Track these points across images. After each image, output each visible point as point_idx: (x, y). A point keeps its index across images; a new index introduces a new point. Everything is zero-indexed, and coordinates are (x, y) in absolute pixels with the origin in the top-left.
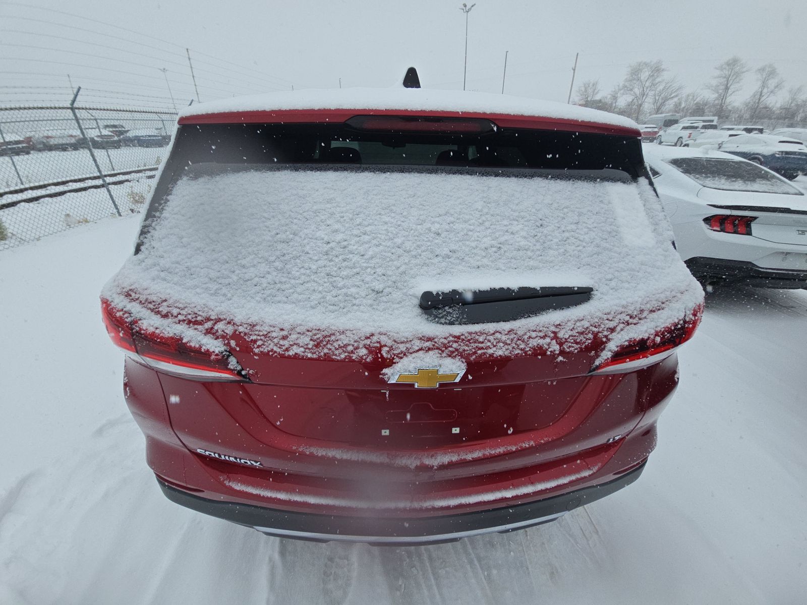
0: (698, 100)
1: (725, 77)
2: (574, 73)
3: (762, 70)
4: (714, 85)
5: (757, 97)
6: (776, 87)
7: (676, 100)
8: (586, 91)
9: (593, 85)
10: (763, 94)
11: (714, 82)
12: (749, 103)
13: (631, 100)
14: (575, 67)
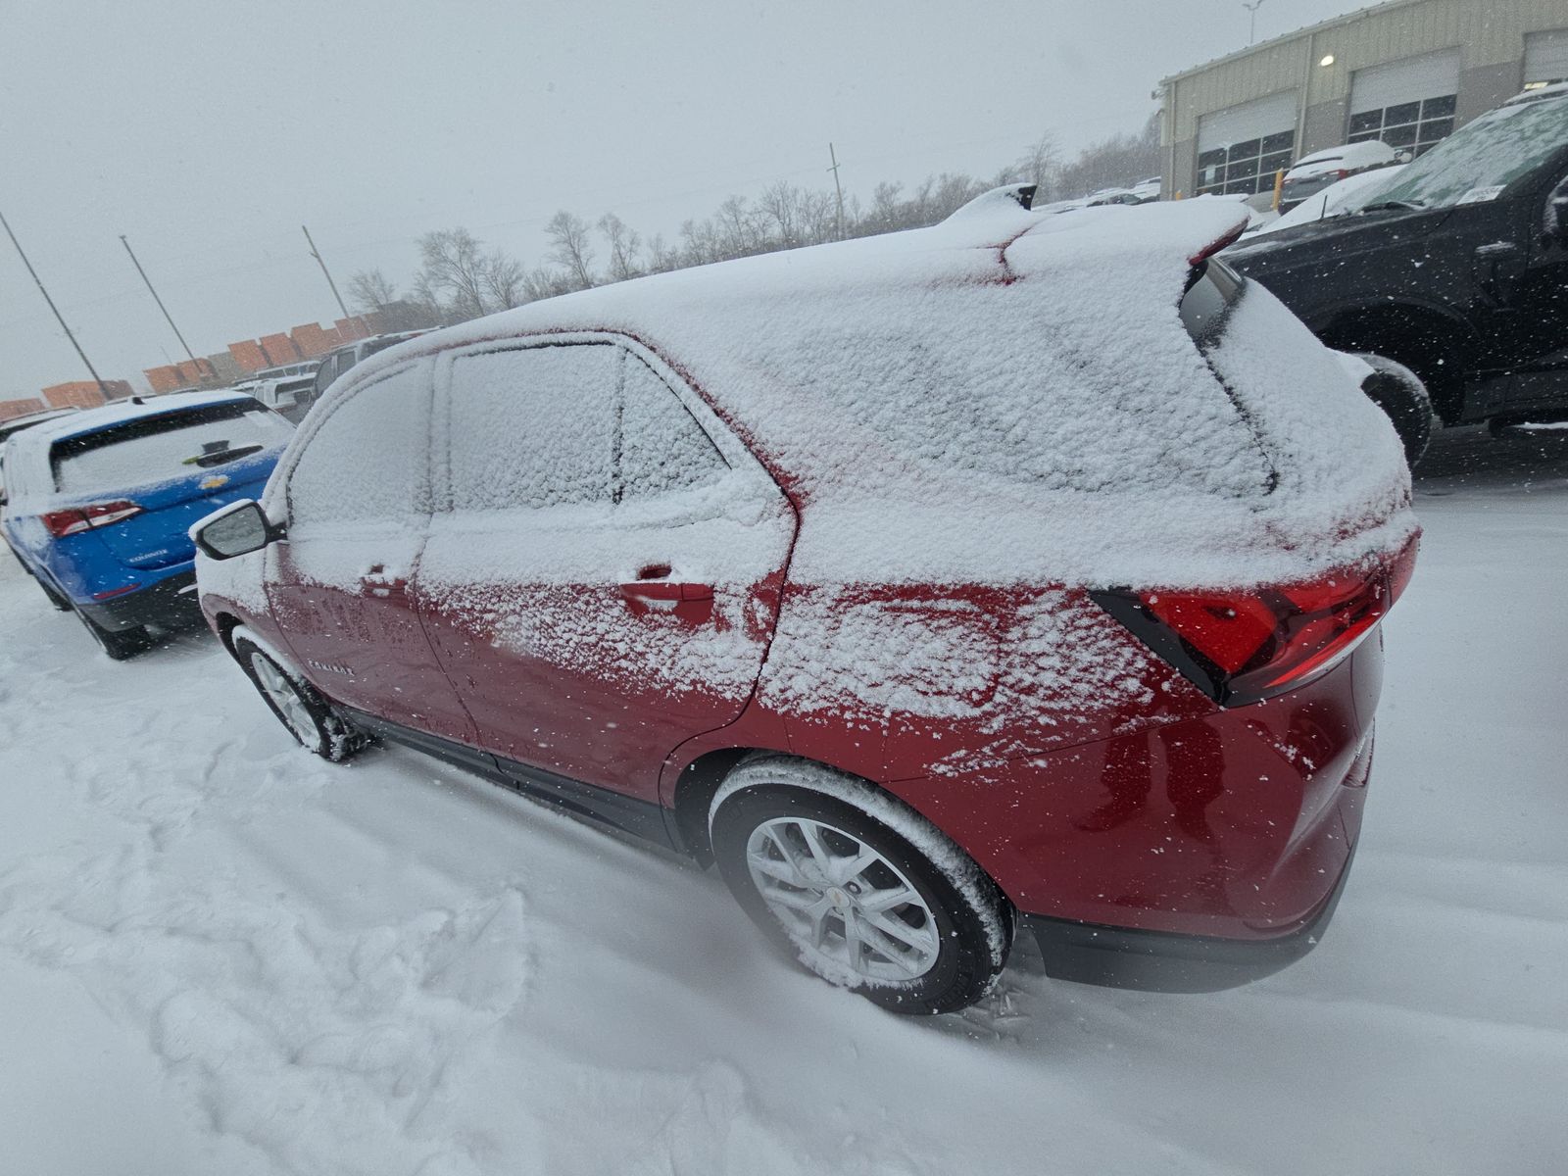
0: (551, 278)
1: (564, 242)
2: (320, 261)
3: (603, 224)
4: (558, 254)
5: (619, 261)
6: (632, 243)
7: (522, 282)
8: (366, 289)
9: (374, 278)
10: (623, 256)
11: (556, 251)
12: (615, 271)
13: (456, 294)
14: (315, 250)
